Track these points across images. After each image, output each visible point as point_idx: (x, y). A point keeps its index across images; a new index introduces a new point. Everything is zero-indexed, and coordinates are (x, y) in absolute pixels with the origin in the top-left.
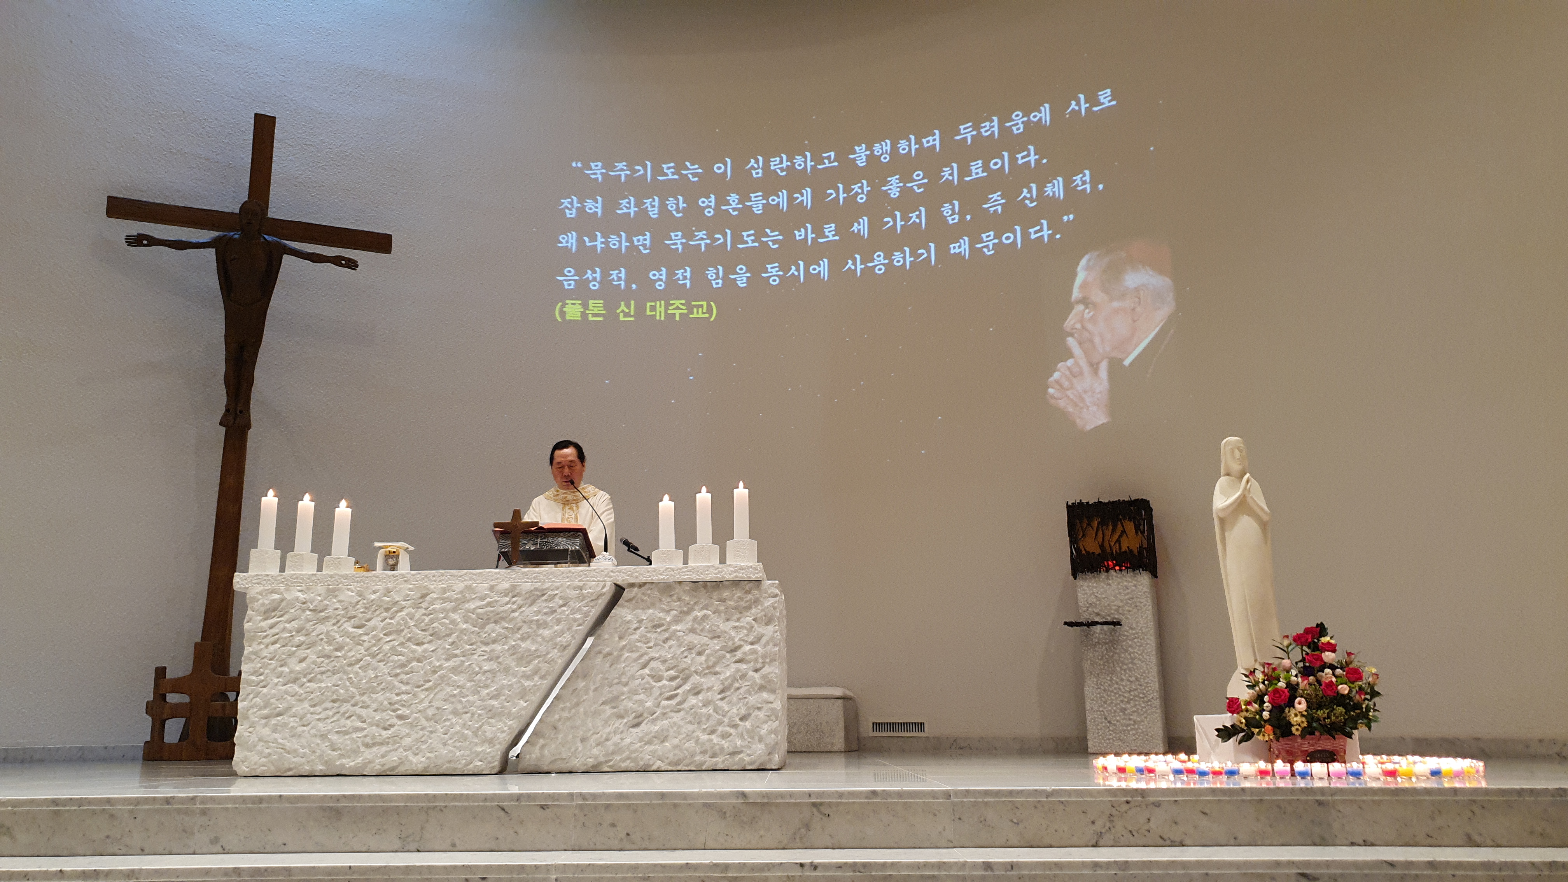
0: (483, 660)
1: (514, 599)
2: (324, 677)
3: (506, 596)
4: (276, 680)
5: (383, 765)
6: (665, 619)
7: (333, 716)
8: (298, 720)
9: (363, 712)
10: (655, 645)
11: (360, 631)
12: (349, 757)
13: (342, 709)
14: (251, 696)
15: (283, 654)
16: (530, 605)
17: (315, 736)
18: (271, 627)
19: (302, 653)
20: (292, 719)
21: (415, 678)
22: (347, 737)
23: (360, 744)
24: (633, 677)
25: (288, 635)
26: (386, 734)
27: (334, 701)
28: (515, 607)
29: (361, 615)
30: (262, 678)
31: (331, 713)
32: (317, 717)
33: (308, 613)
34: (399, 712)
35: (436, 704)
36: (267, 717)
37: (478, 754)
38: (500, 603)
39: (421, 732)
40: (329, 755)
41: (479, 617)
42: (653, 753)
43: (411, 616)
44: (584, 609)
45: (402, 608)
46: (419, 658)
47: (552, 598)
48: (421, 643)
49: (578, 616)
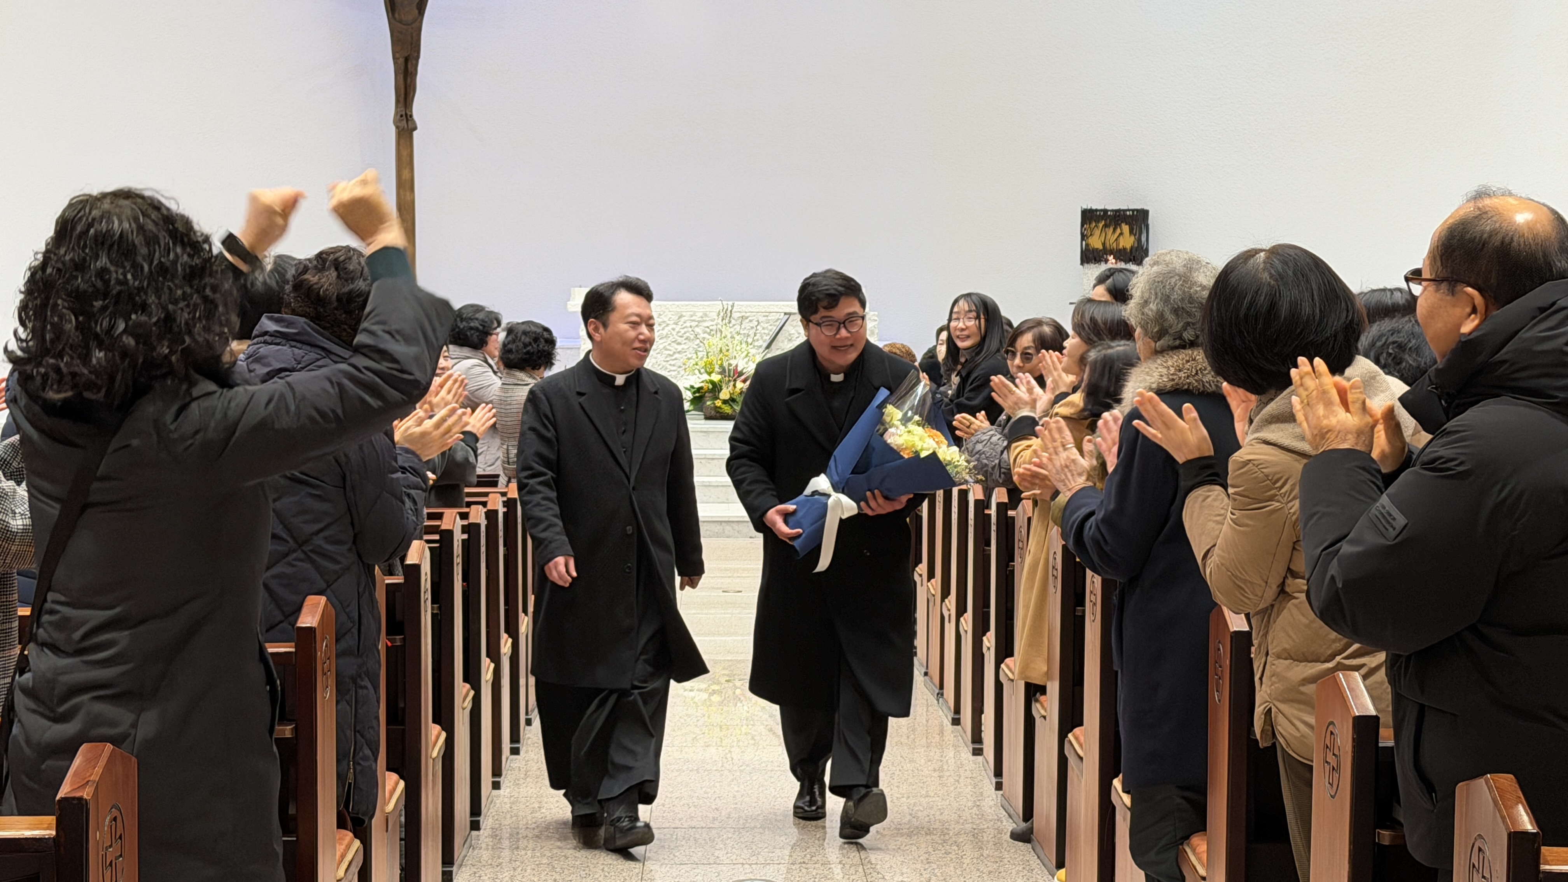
43: (673, 329)
44: (770, 328)
45: (668, 325)
46: (679, 352)
47: (751, 321)
48: (679, 344)
49: (766, 331)
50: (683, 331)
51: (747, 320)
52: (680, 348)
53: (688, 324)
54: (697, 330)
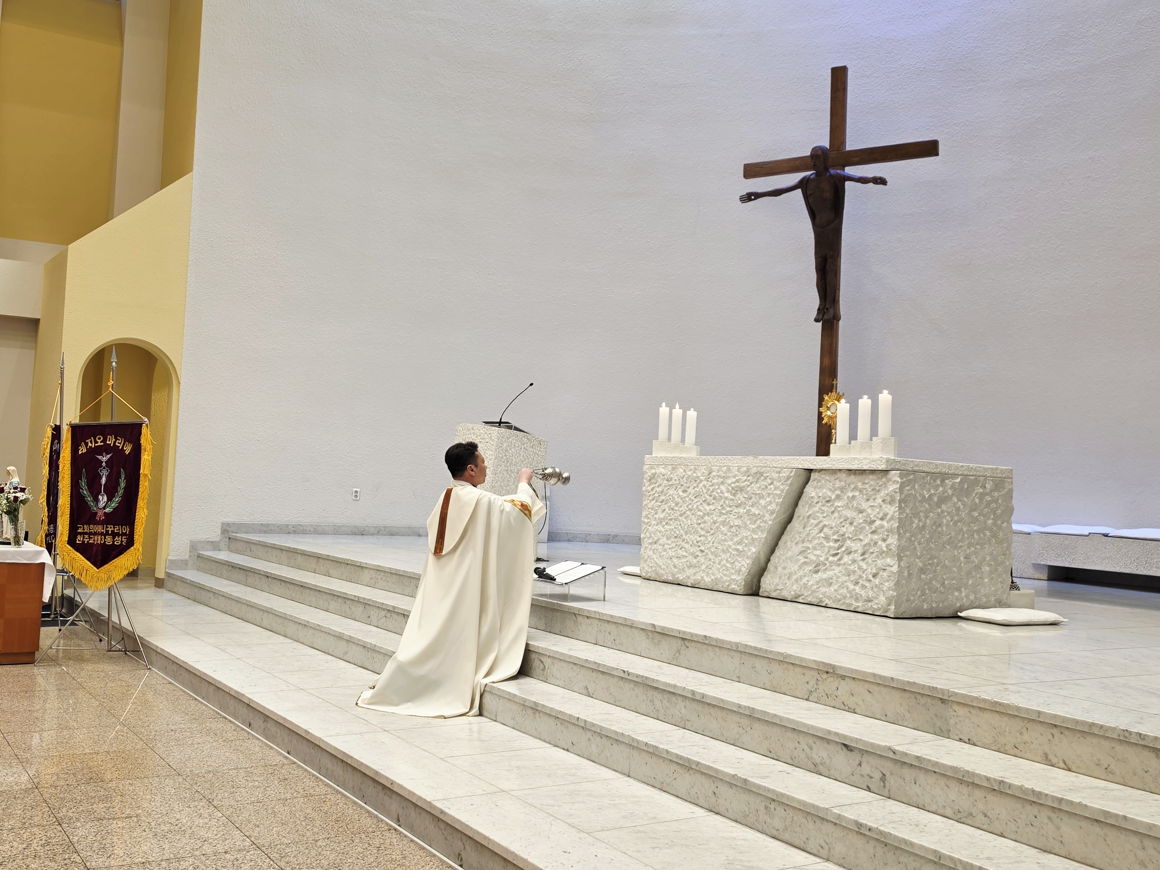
0: (735, 518)
1: (749, 478)
2: (672, 522)
3: (744, 475)
4: (654, 522)
5: (694, 580)
6: (831, 497)
7: (675, 548)
8: (662, 547)
9: (686, 546)
10: (827, 516)
11: (685, 495)
12: (681, 573)
13: (678, 543)
14: (645, 531)
15: (656, 507)
16: (756, 482)
17: (668, 558)
18: (652, 489)
19: (663, 507)
20: (660, 547)
21: (707, 526)
22: (680, 561)
23: (685, 566)
24: (814, 538)
25: (658, 495)
26: (695, 561)
27: (676, 537)
28: (749, 484)
29: (685, 485)
30: (649, 520)
31: (674, 546)
32: (669, 547)
33: (665, 482)
34: (700, 548)
35: (715, 544)
36: (651, 544)
37: (734, 580)
38: (742, 481)
39: (709, 562)
40: (673, 571)
41: (733, 488)
42: (824, 594)
43: (705, 486)
44: (782, 487)
45: (701, 481)
46: (708, 514)
47: (766, 478)
48: (709, 504)
49: (778, 492)
50: (711, 488)
51: (763, 478)
52: (708, 508)
53: (715, 481)
54: (723, 488)
